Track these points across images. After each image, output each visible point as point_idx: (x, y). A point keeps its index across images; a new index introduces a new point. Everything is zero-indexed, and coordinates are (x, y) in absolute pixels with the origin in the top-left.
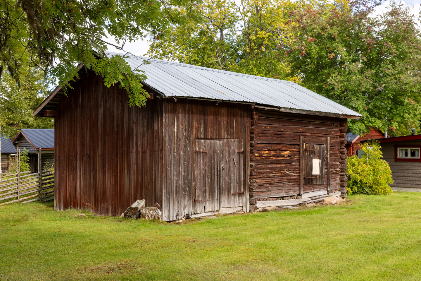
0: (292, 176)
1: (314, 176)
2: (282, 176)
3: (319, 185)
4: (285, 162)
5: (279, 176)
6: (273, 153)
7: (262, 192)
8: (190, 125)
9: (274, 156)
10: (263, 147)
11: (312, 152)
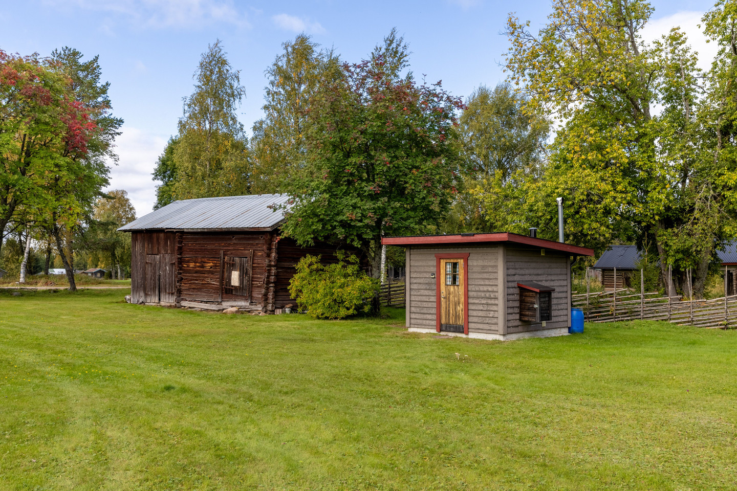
0: (214, 284)
1: (232, 286)
2: (206, 284)
3: (241, 296)
4: (209, 272)
5: (203, 284)
6: (198, 264)
7: (190, 295)
8: (143, 246)
9: (198, 267)
10: (189, 260)
11: (233, 264)
